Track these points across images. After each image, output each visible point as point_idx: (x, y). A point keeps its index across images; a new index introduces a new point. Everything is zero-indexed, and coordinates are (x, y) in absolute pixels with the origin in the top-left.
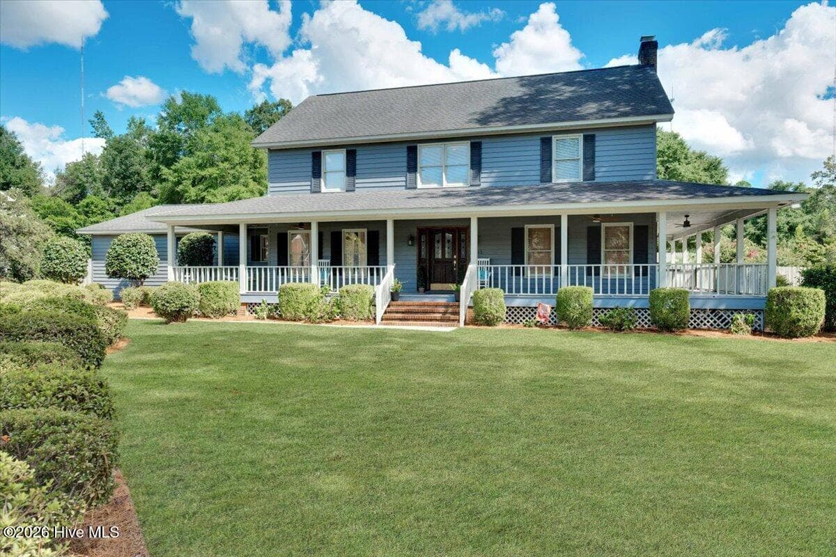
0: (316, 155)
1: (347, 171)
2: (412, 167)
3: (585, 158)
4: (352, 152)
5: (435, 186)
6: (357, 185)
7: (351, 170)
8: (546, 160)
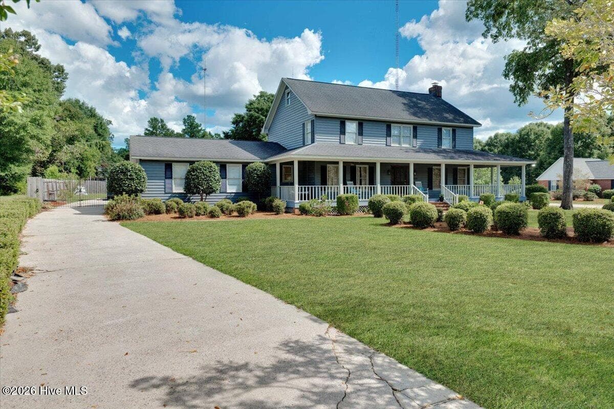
0: (342, 122)
1: (359, 133)
2: (389, 134)
3: (453, 139)
4: (361, 123)
5: (398, 145)
6: (364, 142)
7: (360, 133)
8: (440, 139)
